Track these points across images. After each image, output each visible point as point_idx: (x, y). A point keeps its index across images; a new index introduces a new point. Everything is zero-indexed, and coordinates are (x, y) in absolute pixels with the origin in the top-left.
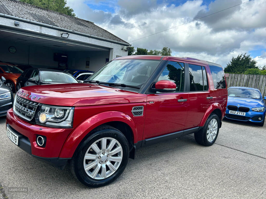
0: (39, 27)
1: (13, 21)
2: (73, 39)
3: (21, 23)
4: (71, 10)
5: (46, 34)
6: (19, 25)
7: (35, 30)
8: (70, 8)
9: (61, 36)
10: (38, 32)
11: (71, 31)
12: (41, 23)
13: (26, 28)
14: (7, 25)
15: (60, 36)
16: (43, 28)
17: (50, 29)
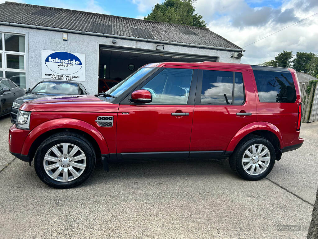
0: (134, 42)
1: (111, 39)
2: (170, 51)
3: (118, 40)
4: (200, 17)
5: (142, 48)
6: (115, 42)
7: (131, 46)
8: (199, 15)
9: (157, 49)
10: (134, 47)
11: (167, 42)
12: (137, 38)
13: (123, 44)
14: (106, 44)
15: (155, 49)
16: (138, 42)
17: (146, 43)
